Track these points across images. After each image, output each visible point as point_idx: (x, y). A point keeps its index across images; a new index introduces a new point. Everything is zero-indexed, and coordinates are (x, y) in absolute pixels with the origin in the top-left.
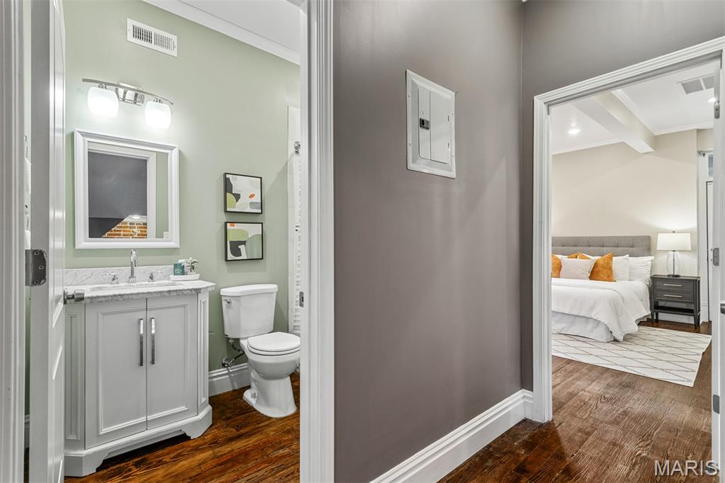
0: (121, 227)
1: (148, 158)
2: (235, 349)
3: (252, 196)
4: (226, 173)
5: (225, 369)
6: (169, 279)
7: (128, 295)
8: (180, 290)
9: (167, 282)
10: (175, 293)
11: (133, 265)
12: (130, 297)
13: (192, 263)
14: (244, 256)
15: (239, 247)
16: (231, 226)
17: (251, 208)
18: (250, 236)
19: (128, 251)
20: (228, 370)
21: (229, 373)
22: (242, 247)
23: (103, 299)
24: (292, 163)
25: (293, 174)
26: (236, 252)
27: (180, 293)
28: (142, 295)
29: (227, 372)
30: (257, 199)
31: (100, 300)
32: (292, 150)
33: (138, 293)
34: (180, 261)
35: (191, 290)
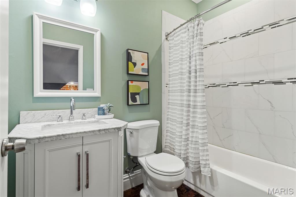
0: (65, 88)
1: (79, 49)
2: (134, 163)
3: (143, 64)
4: (129, 49)
5: (127, 174)
6: (94, 117)
7: (69, 134)
8: (107, 129)
9: (93, 119)
10: (103, 132)
11: (72, 109)
12: (71, 136)
13: (109, 107)
14: (138, 102)
15: (136, 96)
16: (131, 83)
17: (142, 72)
18: (142, 90)
19: (69, 99)
20: (129, 175)
21: (129, 178)
22: (137, 97)
23: (49, 139)
24: (164, 45)
25: (164, 52)
26: (134, 100)
27: (108, 132)
28: (79, 134)
29: (128, 176)
30: (145, 66)
31: (47, 140)
32: (164, 37)
33: (77, 133)
34: (102, 106)
35: (114, 129)
